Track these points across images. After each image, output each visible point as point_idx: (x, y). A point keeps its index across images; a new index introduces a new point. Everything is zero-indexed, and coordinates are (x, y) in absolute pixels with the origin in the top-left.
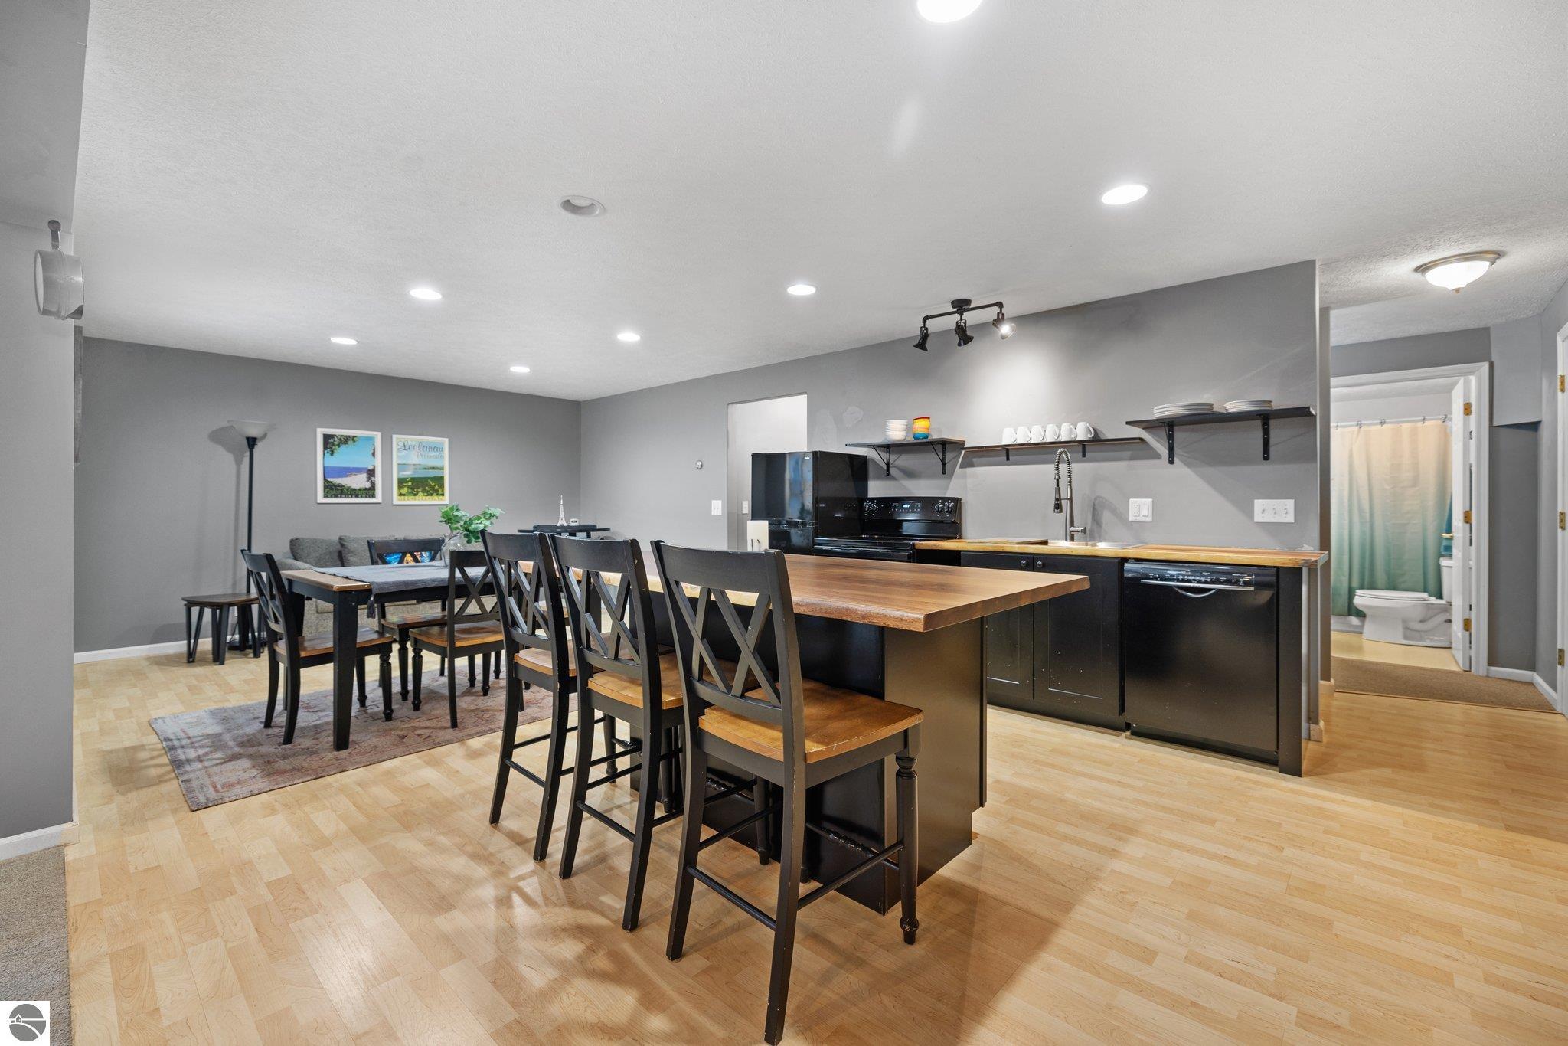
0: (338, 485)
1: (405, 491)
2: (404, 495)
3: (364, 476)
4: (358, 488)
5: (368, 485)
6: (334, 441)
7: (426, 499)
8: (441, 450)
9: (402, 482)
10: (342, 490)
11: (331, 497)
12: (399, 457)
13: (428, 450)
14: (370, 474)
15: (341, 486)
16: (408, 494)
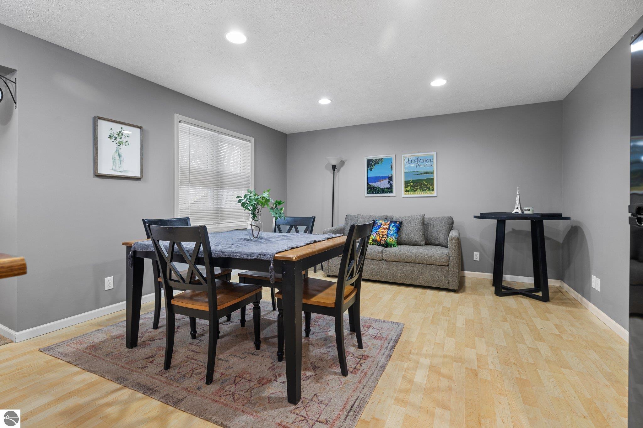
0: (374, 187)
1: (409, 188)
2: (408, 191)
3: (387, 181)
4: (383, 188)
5: (388, 186)
6: (372, 163)
7: (422, 194)
8: (432, 160)
9: (407, 184)
10: (376, 189)
11: (371, 193)
12: (405, 168)
13: (423, 162)
14: (389, 180)
15: (376, 187)
16: (411, 190)
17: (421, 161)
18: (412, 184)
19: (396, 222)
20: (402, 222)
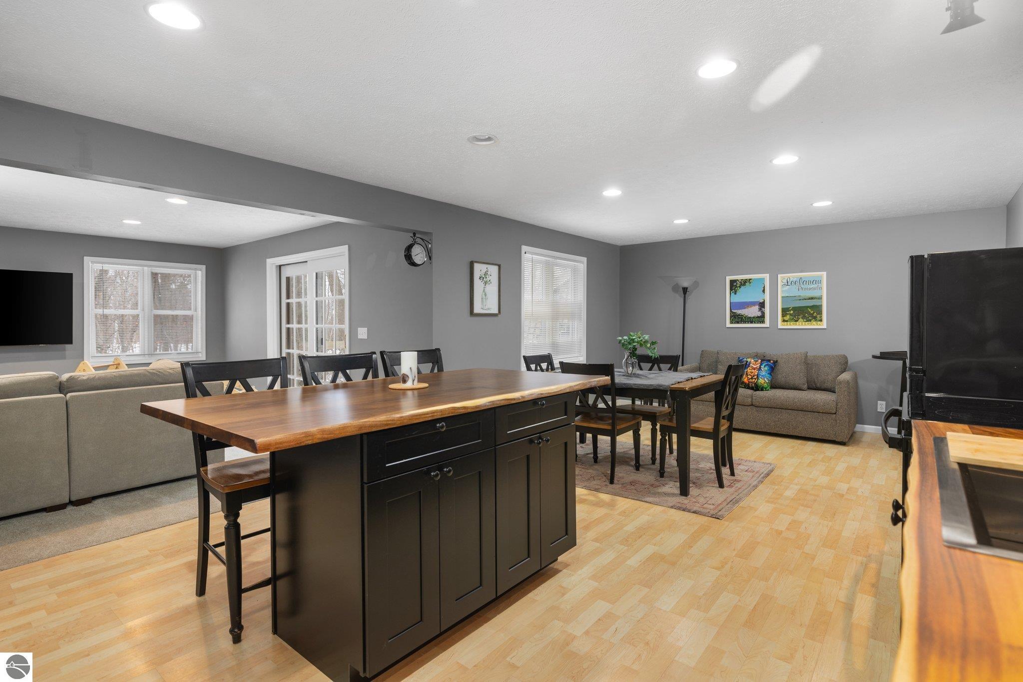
0: (739, 315)
1: (787, 318)
2: (787, 321)
3: (757, 307)
4: (752, 316)
5: (759, 314)
6: (737, 284)
7: (805, 325)
8: (820, 282)
9: (785, 311)
10: (742, 318)
11: (735, 323)
12: (782, 291)
13: (807, 284)
14: (761, 306)
15: (742, 316)
16: (791, 320)
17: (805, 282)
18: (792, 312)
19: (769, 361)
20: (777, 361)
